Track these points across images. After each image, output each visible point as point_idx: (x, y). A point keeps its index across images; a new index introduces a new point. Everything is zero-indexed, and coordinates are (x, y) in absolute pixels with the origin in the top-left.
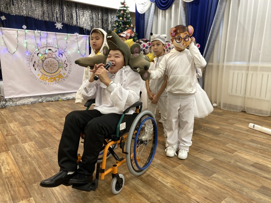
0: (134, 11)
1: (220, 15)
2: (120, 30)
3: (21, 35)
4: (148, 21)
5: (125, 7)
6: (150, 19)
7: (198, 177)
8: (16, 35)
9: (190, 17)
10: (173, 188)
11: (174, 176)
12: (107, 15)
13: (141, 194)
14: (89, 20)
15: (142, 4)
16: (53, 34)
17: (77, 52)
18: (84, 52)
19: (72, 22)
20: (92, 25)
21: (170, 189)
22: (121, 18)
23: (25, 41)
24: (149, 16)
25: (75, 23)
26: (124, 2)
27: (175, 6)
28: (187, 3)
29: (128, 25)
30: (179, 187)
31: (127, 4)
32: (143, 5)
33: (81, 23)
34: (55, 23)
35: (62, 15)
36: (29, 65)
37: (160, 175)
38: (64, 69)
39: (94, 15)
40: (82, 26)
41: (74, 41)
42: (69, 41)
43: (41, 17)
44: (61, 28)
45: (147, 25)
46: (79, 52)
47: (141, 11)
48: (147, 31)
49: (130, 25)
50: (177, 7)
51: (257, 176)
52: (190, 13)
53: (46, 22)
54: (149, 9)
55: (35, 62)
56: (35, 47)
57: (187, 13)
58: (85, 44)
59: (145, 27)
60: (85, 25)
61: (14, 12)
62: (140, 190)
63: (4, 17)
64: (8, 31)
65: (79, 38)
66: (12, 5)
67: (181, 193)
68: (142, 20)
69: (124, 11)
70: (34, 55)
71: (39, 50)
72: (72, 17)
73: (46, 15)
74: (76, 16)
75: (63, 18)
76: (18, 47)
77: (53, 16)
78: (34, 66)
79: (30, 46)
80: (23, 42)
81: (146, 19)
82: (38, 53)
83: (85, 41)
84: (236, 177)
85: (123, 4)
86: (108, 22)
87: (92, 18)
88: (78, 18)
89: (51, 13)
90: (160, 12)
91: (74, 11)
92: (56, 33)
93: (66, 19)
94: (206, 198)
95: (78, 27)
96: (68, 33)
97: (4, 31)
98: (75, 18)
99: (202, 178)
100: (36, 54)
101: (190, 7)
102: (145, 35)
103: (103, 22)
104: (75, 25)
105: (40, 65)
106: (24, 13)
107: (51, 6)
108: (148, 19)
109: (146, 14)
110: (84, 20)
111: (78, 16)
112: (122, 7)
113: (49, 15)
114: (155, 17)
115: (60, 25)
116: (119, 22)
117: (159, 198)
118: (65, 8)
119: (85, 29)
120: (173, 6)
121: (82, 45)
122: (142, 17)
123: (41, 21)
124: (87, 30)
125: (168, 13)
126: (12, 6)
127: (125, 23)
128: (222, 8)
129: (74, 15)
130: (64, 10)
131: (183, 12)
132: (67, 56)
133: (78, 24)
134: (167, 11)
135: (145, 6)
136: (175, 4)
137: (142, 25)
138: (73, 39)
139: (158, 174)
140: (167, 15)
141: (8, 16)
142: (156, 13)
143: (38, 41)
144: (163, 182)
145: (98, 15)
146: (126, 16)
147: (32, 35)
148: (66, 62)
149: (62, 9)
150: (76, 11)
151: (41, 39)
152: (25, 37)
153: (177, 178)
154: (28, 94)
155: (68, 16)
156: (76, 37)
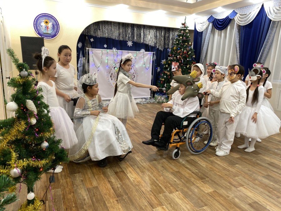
0: (193, 29)
1: (270, 39)
2: (180, 47)
3: (105, 54)
4: (205, 39)
5: (185, 27)
6: (207, 37)
7: (225, 165)
8: (101, 54)
9: (243, 39)
10: (207, 168)
11: (209, 162)
12: (169, 33)
13: (186, 168)
14: (154, 37)
15: (201, 23)
16: (126, 52)
17: (143, 65)
18: (148, 66)
19: (140, 40)
20: (155, 42)
21: (205, 168)
22: (181, 37)
23: (107, 58)
24: (206, 34)
25: (142, 41)
26: (185, 23)
27: (230, 27)
28: (241, 26)
29: (187, 43)
30: (211, 168)
31: (187, 25)
32: (202, 25)
33: (147, 40)
34: (127, 42)
35: (133, 35)
36: (108, 76)
37: (199, 160)
38: (132, 79)
39: (158, 33)
40: (147, 43)
41: (141, 57)
42: (138, 58)
43: (118, 37)
44: (132, 46)
45: (204, 42)
46: (144, 66)
47: (199, 29)
48: (204, 48)
49: (189, 43)
50: (232, 28)
51: (268, 170)
52: (243, 35)
53: (121, 41)
54: (207, 28)
55: (112, 74)
56: (113, 62)
57: (241, 35)
58: (149, 59)
59: (202, 43)
60: (150, 42)
61: (99, 35)
62: (186, 166)
63: (92, 39)
64: (96, 51)
65: (145, 54)
66: (98, 29)
67: (211, 170)
68: (200, 37)
69: (184, 30)
70: (112, 68)
71: (115, 64)
72: (140, 36)
73: (121, 36)
74: (143, 35)
75: (133, 37)
76: (102, 62)
77: (126, 36)
78: (111, 76)
79: (110, 61)
80: (106, 59)
81: (203, 37)
82: (114, 67)
83: (150, 57)
84: (252, 168)
85: (183, 24)
86: (169, 39)
87: (156, 36)
88: (145, 36)
89: (125, 34)
90: (217, 32)
91: (142, 32)
92: (129, 51)
93: (135, 38)
94: (226, 175)
95: (145, 44)
96: (137, 51)
97: (93, 51)
98: (142, 37)
99: (228, 166)
100: (113, 68)
101: (243, 29)
102: (202, 51)
103: (165, 39)
104: (142, 43)
105: (115, 76)
106: (106, 35)
107: (126, 29)
108: (205, 37)
109: (204, 32)
110: (149, 38)
111: (145, 35)
112: (183, 27)
113: (123, 35)
114: (212, 36)
115: (130, 43)
116: (179, 40)
117: (197, 171)
118: (135, 29)
119: (150, 46)
120: (229, 27)
121: (147, 60)
122: (200, 35)
123: (118, 40)
124: (152, 46)
125: (224, 33)
126: (98, 31)
127: (184, 42)
128: (272, 33)
129: (142, 34)
130: (135, 31)
131: (237, 33)
132: (135, 69)
133: (145, 41)
134: (223, 31)
135: (204, 25)
136: (230, 26)
137: (199, 41)
138: (141, 56)
139: (198, 160)
140: (223, 34)
141: (95, 38)
142: (213, 32)
143: (115, 58)
144: (201, 164)
145: (162, 33)
146: (186, 35)
147: (112, 53)
148: (134, 74)
149: (133, 30)
150: (144, 31)
151: (117, 56)
152: (106, 55)
153: (211, 163)
154: (106, 98)
155: (137, 35)
156: (143, 54)
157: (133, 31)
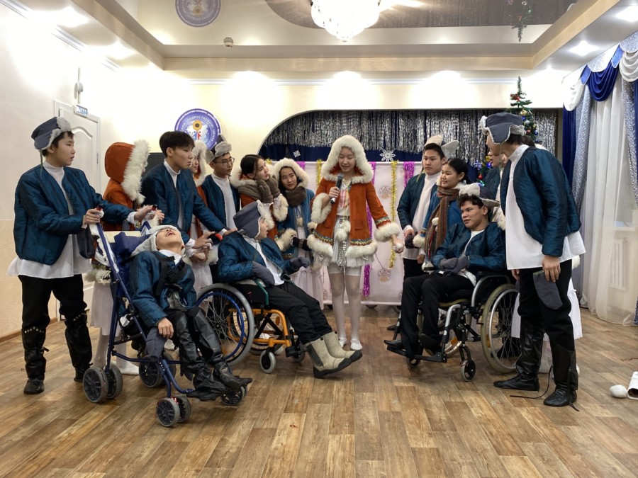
4: (579, 127)
6: (580, 124)
15: (571, 88)
19: (415, 147)
24: (580, 116)
26: (519, 93)
32: (572, 91)
34: (382, 152)
35: (396, 136)
39: (465, 126)
61: (313, 142)
63: (298, 152)
72: (415, 137)
74: (423, 133)
75: (396, 142)
77: (378, 140)
81: (577, 124)
85: (514, 97)
87: (461, 132)
89: (374, 136)
91: (420, 125)
93: (401, 143)
98: (421, 137)
107: (377, 123)
109: (577, 112)
111: (428, 133)
112: (515, 104)
114: (594, 118)
115: (389, 154)
118: (401, 122)
120: (615, 91)
125: (608, 107)
126: (311, 133)
130: (400, 127)
131: (627, 104)
134: (606, 103)
135: (575, 93)
136: (617, 86)
140: (606, 111)
142: (595, 107)
149: (397, 125)
150: (425, 124)
155: (406, 136)
157: (396, 127)
